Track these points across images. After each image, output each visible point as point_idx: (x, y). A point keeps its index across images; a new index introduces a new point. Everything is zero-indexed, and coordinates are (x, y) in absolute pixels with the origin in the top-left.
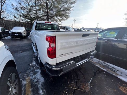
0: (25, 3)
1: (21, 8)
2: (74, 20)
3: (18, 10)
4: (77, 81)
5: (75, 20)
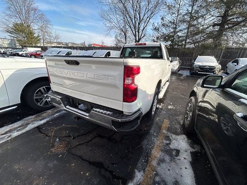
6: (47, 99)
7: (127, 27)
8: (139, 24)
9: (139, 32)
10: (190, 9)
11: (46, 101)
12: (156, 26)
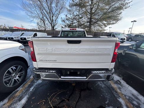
0: (71, 14)
1: (67, 19)
2: (132, 22)
3: (64, 22)
4: (64, 100)
5: (135, 21)
6: (15, 78)
7: (45, 18)
8: (52, 17)
9: (53, 22)
10: (78, 13)
11: (15, 79)
12: (63, 19)
